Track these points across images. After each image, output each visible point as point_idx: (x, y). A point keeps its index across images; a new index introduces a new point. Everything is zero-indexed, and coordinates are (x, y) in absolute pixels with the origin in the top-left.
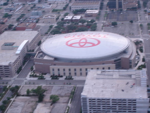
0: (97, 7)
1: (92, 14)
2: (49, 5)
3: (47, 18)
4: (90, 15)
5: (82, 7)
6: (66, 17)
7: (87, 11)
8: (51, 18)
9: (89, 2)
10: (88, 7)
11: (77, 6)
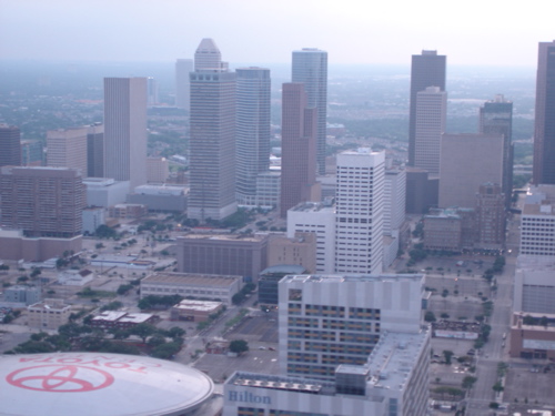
0: (224, 293)
1: (193, 311)
2: (79, 277)
3: (38, 311)
4: (185, 315)
5: (174, 290)
6: (106, 313)
7: (185, 301)
8: (52, 312)
9: (205, 277)
10: (196, 292)
11: (158, 284)
